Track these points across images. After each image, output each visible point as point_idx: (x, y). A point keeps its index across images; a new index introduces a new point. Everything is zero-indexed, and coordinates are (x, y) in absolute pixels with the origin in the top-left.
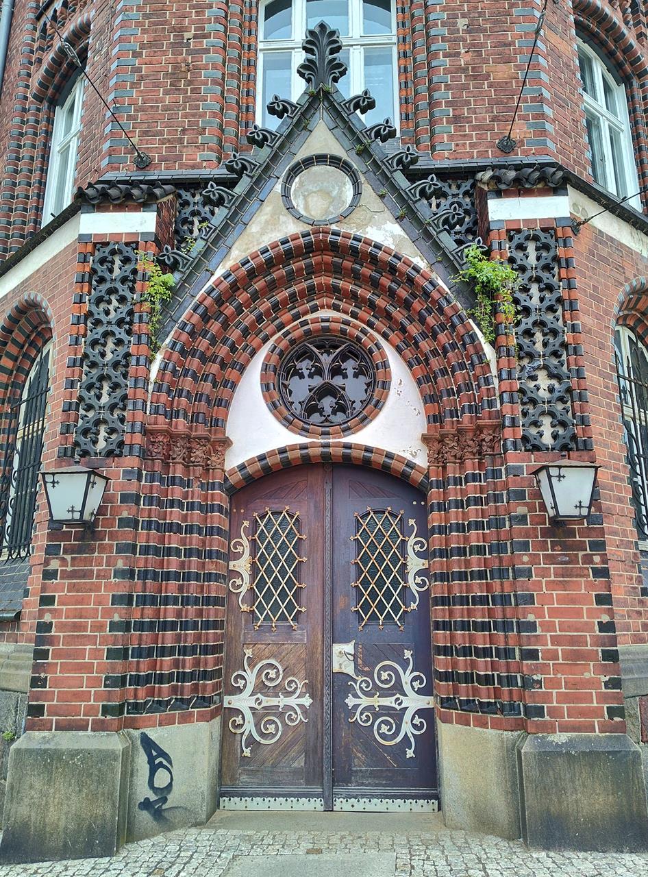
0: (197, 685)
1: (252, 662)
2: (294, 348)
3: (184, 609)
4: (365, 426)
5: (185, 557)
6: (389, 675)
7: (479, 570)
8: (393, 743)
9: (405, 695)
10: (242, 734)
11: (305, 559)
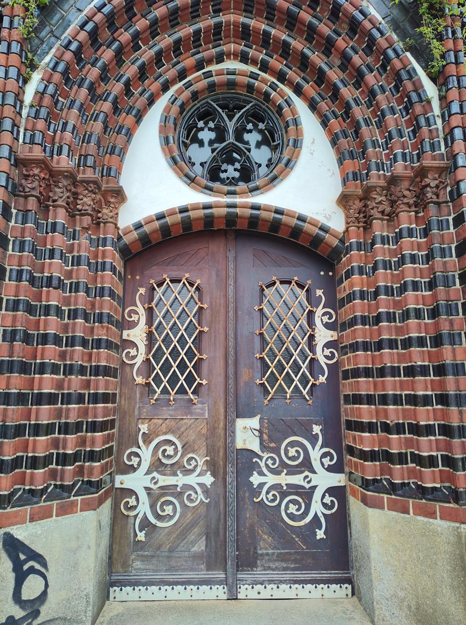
0: (81, 468)
1: (147, 439)
2: (195, 105)
3: (67, 379)
4: (274, 186)
5: (69, 319)
6: (297, 451)
7: (418, 337)
8: (302, 523)
9: (314, 472)
10: (136, 516)
11: (206, 329)
